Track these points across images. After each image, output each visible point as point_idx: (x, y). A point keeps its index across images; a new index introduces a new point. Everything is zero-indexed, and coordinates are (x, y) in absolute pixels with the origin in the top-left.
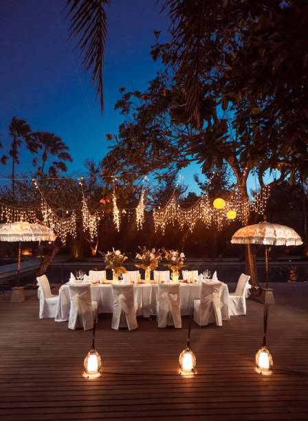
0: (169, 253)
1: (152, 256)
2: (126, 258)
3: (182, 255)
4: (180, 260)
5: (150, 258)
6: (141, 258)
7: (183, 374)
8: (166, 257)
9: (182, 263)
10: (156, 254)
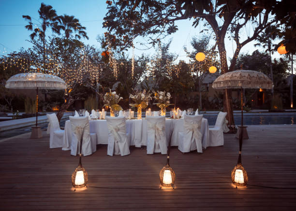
0: (157, 93)
1: (143, 95)
2: (121, 98)
3: (169, 95)
4: (167, 100)
5: (141, 97)
6: (133, 97)
7: (163, 188)
8: (155, 97)
9: (168, 102)
10: (146, 94)
